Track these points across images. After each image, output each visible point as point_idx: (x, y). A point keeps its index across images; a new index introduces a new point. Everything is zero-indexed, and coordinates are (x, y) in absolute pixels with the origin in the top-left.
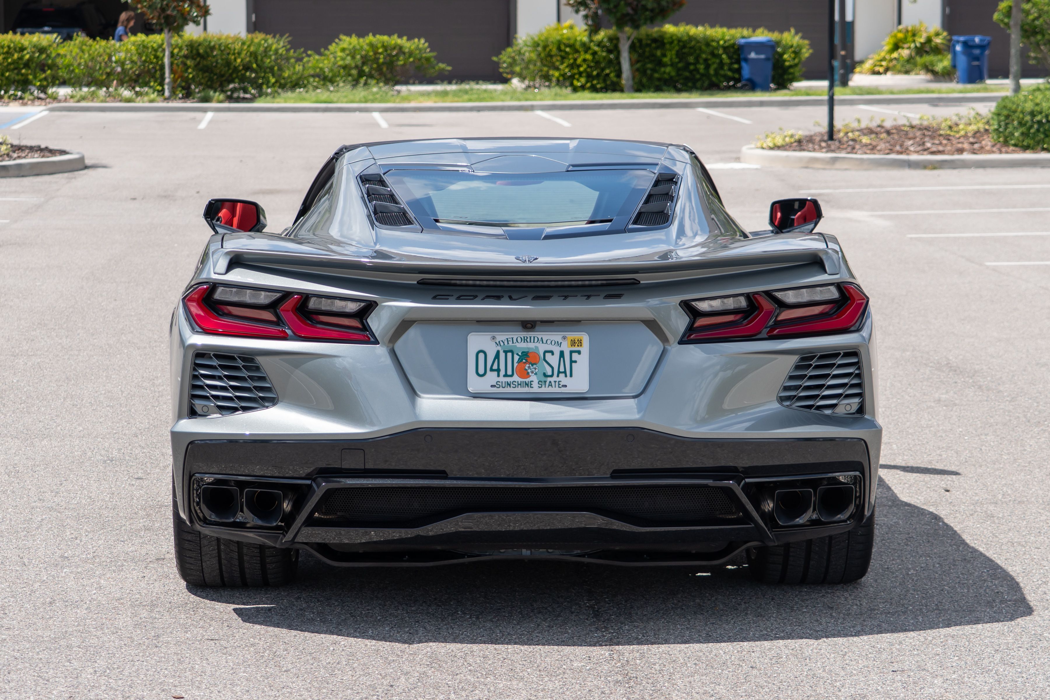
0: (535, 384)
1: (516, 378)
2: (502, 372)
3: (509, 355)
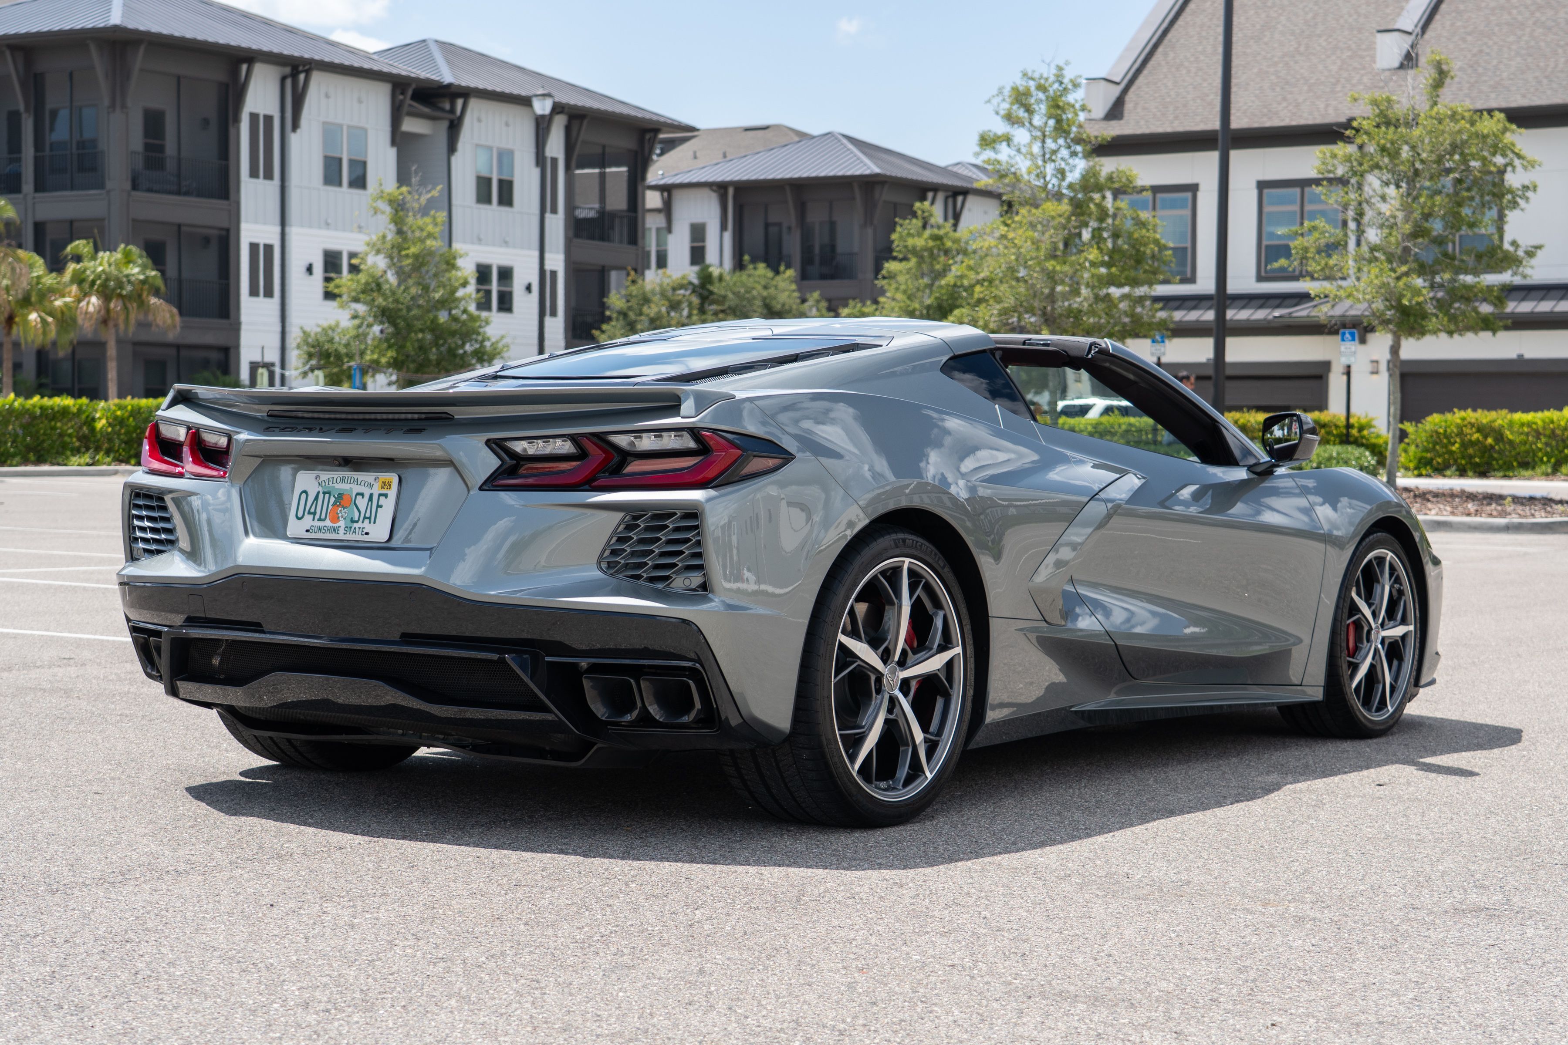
0: (342, 531)
1: (328, 523)
2: (317, 516)
3: (327, 496)
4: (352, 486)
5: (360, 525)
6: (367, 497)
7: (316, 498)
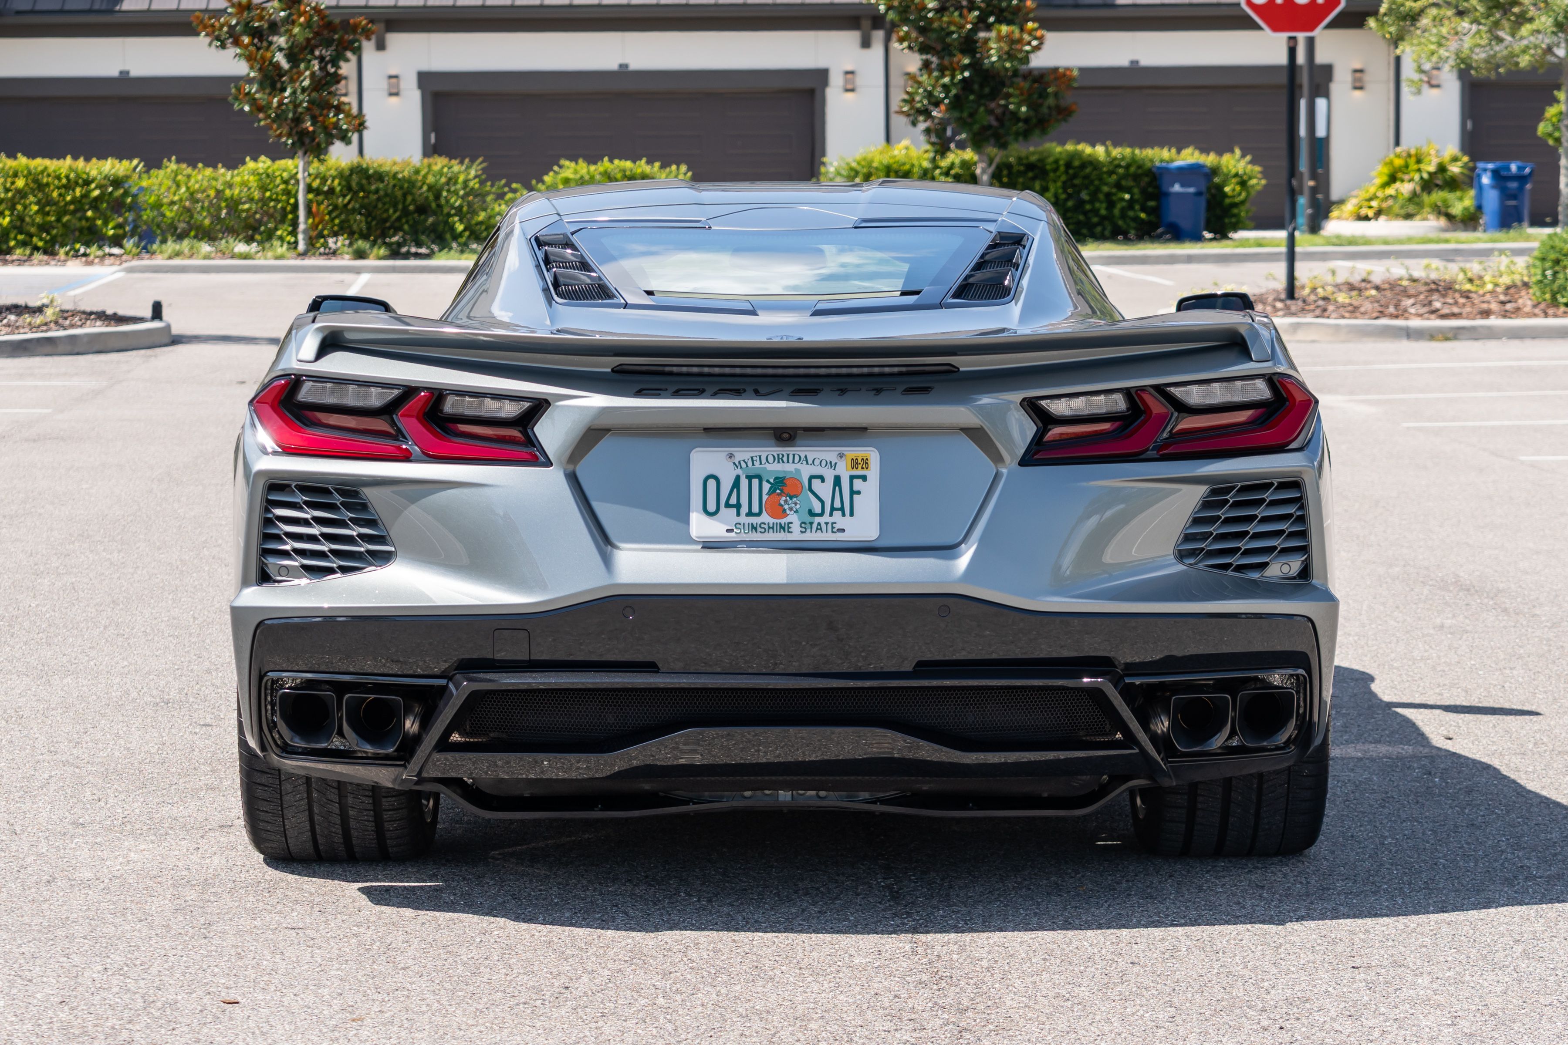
0: (796, 528)
1: (765, 518)
2: (744, 509)
3: (755, 482)
4: (798, 466)
5: (826, 518)
6: (830, 481)
7: (736, 484)
